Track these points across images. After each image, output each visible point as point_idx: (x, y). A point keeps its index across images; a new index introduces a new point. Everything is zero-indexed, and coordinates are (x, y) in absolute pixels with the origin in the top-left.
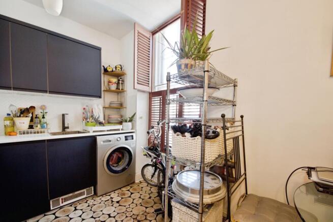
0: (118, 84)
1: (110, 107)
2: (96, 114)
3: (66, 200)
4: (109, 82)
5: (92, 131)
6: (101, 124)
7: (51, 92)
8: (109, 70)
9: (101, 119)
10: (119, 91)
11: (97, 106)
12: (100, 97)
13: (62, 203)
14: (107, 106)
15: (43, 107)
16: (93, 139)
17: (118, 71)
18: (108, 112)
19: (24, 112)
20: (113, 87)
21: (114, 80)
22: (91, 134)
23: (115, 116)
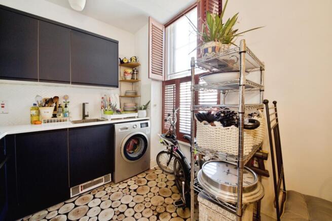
0: (133, 74)
1: (126, 96)
2: (113, 103)
3: (85, 187)
4: (125, 72)
5: (110, 118)
6: (118, 112)
7: (73, 83)
8: (125, 61)
9: (118, 108)
10: (134, 81)
11: (114, 95)
12: (117, 87)
13: (82, 190)
14: (123, 95)
15: (66, 97)
16: (112, 127)
17: (134, 62)
18: (124, 100)
19: (48, 102)
20: (129, 77)
21: (130, 71)
22: (110, 122)
23: (130, 104)
